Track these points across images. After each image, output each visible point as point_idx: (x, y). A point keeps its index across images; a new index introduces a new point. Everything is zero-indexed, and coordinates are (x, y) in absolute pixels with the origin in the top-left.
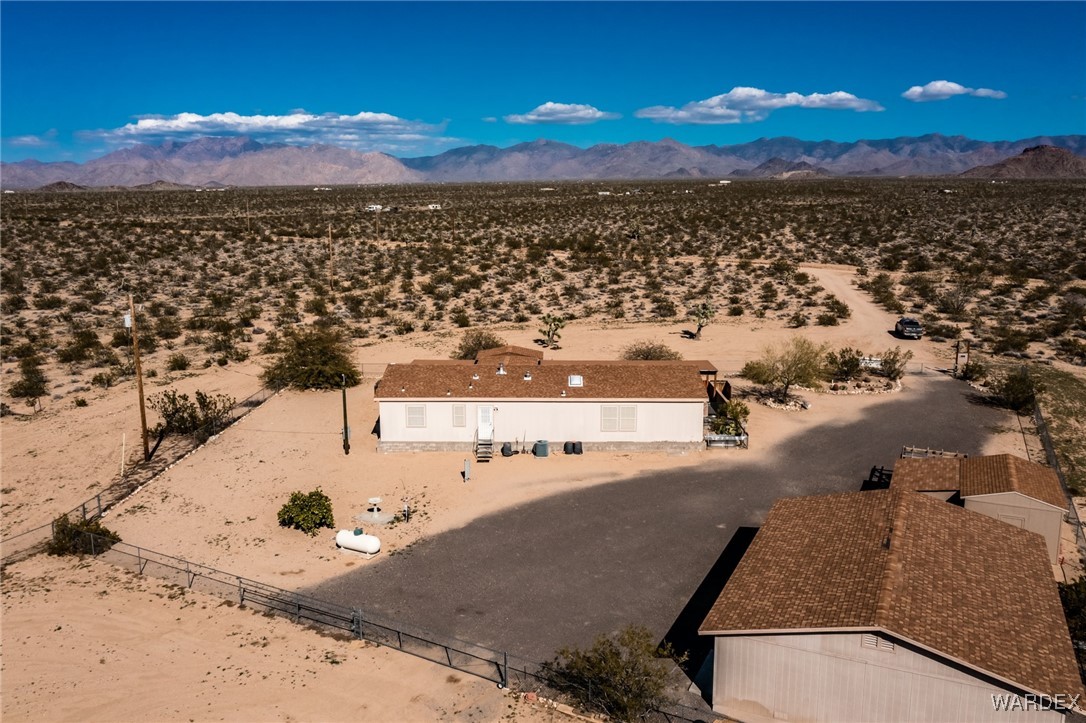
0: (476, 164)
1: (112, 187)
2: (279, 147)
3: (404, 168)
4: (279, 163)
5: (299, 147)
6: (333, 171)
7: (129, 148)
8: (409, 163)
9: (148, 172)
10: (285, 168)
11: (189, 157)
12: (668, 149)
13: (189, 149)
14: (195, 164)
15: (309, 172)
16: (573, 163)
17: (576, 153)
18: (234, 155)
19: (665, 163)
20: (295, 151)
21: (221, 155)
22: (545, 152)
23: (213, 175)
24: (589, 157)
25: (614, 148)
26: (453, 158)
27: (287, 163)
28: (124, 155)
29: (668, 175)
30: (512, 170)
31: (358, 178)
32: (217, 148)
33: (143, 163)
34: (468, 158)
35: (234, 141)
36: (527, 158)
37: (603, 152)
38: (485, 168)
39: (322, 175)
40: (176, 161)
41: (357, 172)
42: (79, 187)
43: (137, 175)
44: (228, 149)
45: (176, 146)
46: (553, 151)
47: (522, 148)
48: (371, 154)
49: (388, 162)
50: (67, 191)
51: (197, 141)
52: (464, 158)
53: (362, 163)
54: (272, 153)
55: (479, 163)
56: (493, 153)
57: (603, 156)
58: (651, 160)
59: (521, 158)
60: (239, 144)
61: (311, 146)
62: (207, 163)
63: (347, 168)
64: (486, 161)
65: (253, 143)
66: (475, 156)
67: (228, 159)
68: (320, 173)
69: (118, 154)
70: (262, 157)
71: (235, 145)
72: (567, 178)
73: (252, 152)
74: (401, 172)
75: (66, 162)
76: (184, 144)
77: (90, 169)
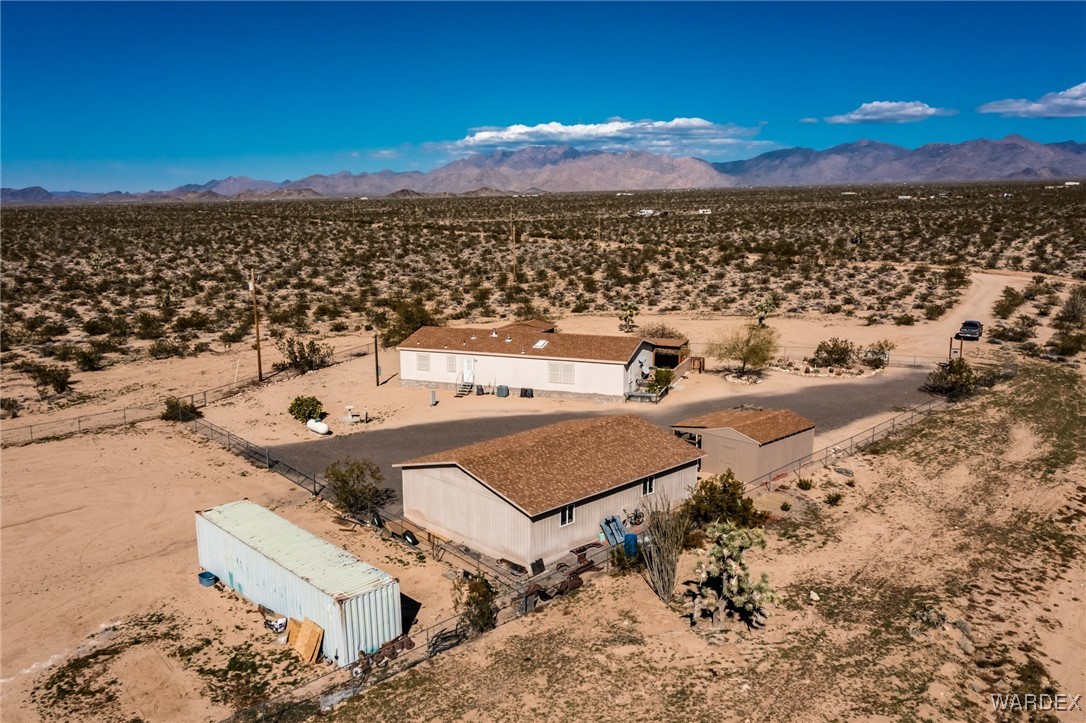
0: (789, 167)
1: (445, 193)
2: (596, 154)
3: (715, 172)
4: (594, 170)
5: (614, 154)
6: (644, 177)
7: (466, 158)
8: (721, 168)
9: (479, 180)
10: (599, 174)
11: (515, 166)
12: (1014, 147)
13: (515, 158)
14: (520, 172)
15: (621, 178)
16: (897, 165)
17: (901, 154)
18: (554, 162)
19: (1009, 163)
20: (610, 157)
21: (543, 164)
22: (867, 153)
23: (535, 182)
24: (917, 158)
25: (946, 148)
26: (766, 161)
27: (601, 169)
28: (461, 165)
29: (1011, 175)
30: (829, 173)
31: (668, 183)
32: (540, 156)
33: (474, 172)
34: (781, 162)
35: (554, 150)
36: (846, 160)
37: (934, 152)
38: (800, 171)
39: (633, 180)
40: (504, 169)
41: (668, 177)
42: (418, 194)
43: (470, 182)
44: (550, 157)
45: (505, 154)
46: (876, 152)
47: (840, 150)
48: (683, 159)
49: (699, 166)
50: (408, 197)
51: (524, 150)
52: (777, 162)
53: (673, 168)
54: (588, 160)
55: (793, 166)
56: (808, 156)
57: (933, 157)
58: (990, 160)
59: (840, 160)
60: (560, 152)
61: (625, 152)
62: (530, 171)
63: (658, 173)
64: (801, 165)
65: (572, 151)
66: (789, 159)
67: (549, 167)
68: (632, 178)
69: (455, 164)
70: (580, 163)
71: (556, 153)
72: (890, 181)
73: (571, 159)
74: (711, 177)
75: (415, 172)
76: (512, 153)
77: (432, 178)
